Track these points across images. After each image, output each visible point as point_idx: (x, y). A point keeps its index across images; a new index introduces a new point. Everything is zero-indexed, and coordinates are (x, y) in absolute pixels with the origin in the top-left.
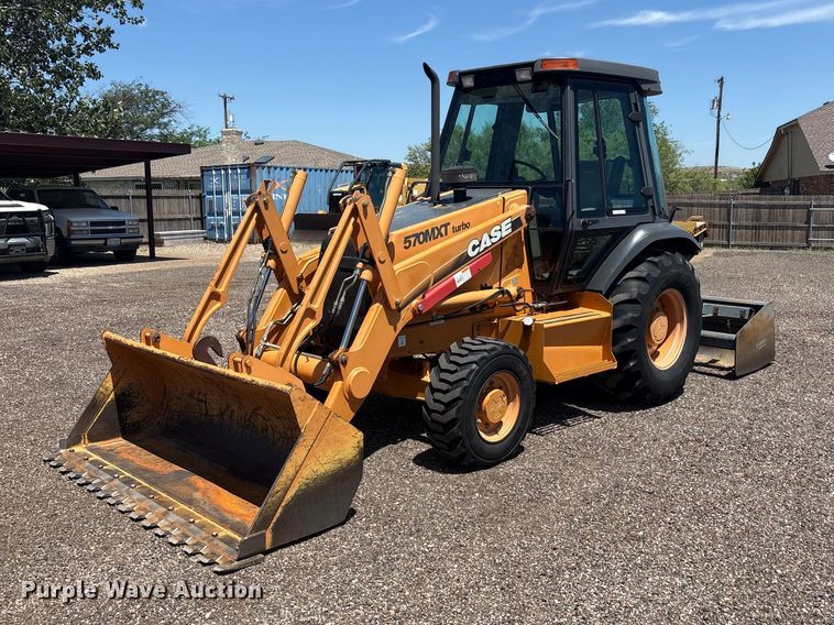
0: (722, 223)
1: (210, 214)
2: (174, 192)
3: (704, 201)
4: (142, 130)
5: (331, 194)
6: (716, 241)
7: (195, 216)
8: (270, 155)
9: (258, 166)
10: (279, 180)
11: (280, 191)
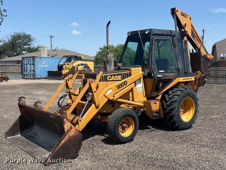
1: (24, 71)
4: (23, 46)
5: (58, 65)
7: (20, 71)
8: (57, 54)
9: (36, 57)
10: (43, 61)
11: (44, 64)
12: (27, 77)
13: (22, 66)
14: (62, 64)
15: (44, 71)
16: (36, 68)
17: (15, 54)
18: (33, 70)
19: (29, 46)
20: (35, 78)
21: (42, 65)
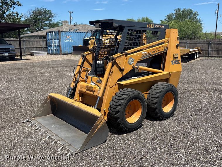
0: (206, 49)
1: (49, 46)
2: (38, 39)
3: (201, 42)
4: (44, 22)
5: (84, 40)
6: (204, 55)
7: (45, 46)
8: (78, 28)
9: (61, 31)
10: (68, 36)
11: (69, 39)
12: (52, 52)
13: (46, 41)
14: (88, 38)
15: (69, 46)
16: (62, 43)
17: (37, 29)
18: (58, 45)
19: (50, 22)
20: (61, 53)
21: (67, 39)
